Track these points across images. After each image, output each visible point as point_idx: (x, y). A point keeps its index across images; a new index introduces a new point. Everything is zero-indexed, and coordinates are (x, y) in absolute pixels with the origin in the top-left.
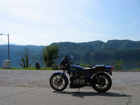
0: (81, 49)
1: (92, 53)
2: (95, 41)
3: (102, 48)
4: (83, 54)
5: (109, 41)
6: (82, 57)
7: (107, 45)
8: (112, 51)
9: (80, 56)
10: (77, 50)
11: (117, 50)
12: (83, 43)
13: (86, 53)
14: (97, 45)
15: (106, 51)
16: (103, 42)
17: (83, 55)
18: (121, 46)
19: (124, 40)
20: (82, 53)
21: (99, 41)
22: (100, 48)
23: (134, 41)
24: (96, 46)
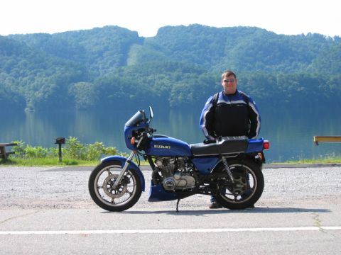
0: (25, 65)
1: (82, 90)
2: (97, 30)
3: (131, 62)
4: (36, 89)
5: (165, 31)
6: (30, 104)
7: (157, 48)
8: (178, 79)
9: (23, 102)
10: (8, 70)
11: (203, 75)
12: (36, 35)
13: (52, 85)
14: (106, 49)
15: (150, 78)
16: (136, 33)
17: (39, 94)
18: (223, 55)
19: (234, 29)
20: (35, 87)
21: (116, 28)
22: (123, 62)
23: (281, 36)
24: (100, 54)
